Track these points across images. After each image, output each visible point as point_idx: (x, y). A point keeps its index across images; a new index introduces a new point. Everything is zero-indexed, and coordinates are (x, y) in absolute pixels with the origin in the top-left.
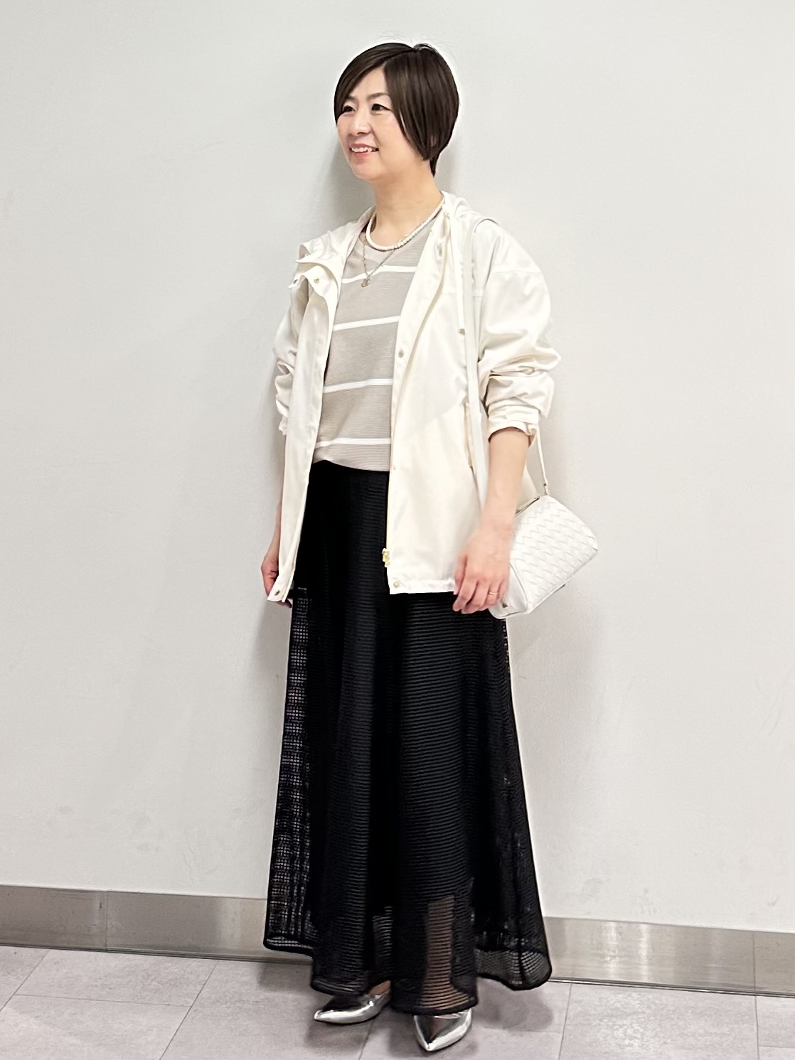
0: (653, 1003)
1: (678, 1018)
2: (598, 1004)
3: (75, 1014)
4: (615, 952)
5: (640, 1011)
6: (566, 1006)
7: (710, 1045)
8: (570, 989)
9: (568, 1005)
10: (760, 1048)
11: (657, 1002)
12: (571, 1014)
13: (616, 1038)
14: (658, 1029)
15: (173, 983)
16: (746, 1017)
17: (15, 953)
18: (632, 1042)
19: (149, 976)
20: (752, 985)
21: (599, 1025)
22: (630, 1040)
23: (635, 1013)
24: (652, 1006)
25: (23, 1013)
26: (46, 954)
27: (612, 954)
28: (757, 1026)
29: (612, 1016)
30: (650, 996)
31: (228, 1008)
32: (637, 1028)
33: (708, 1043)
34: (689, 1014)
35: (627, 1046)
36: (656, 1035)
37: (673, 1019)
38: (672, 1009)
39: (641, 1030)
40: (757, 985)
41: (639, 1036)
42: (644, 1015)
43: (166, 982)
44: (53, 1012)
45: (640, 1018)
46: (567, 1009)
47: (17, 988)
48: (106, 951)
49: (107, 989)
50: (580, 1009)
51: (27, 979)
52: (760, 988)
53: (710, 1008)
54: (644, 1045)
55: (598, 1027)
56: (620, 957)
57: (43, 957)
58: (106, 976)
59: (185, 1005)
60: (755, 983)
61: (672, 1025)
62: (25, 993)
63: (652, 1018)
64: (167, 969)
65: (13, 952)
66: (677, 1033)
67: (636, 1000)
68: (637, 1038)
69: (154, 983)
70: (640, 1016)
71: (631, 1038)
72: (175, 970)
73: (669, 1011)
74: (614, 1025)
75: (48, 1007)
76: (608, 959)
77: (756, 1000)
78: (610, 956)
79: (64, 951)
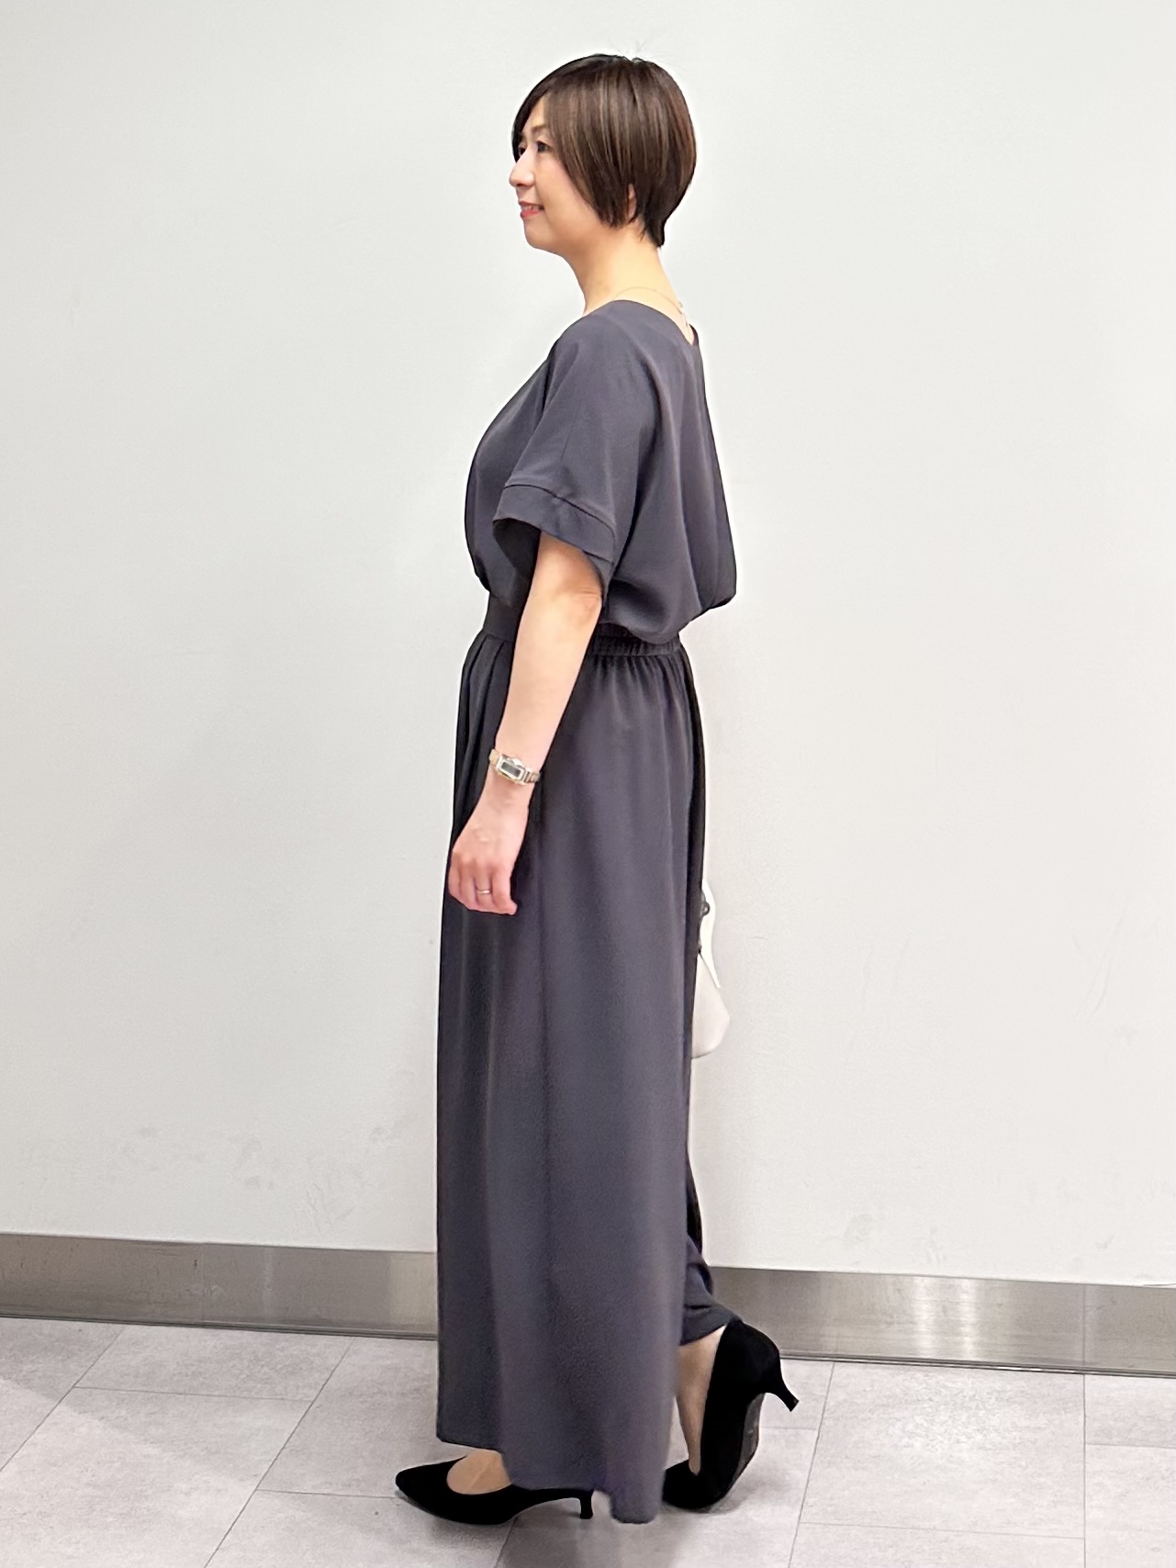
0: (945, 1387)
1: (977, 1406)
2: (868, 1389)
3: (155, 1413)
4: (892, 1317)
5: (926, 1398)
6: (825, 1394)
7: (1019, 1444)
8: (832, 1371)
9: (828, 1392)
10: (1087, 1446)
11: (949, 1385)
12: (831, 1403)
13: (892, 1436)
14: (950, 1422)
15: (290, 1369)
16: (1071, 1404)
17: (80, 1330)
18: (911, 1442)
19: (259, 1360)
20: (1080, 1360)
21: (870, 1419)
22: (909, 1438)
23: (919, 1401)
24: (942, 1390)
25: (85, 1412)
26: (121, 1331)
27: (889, 1319)
28: (1085, 1416)
29: (888, 1405)
30: (940, 1377)
31: (362, 1402)
32: (919, 1419)
33: (1017, 1441)
34: (993, 1401)
35: (905, 1446)
36: (946, 1432)
37: (970, 1408)
38: (971, 1393)
39: (925, 1424)
40: (1086, 1360)
41: (924, 1434)
42: (931, 1403)
43: (282, 1368)
44: (123, 1413)
45: (924, 1408)
46: (826, 1398)
47: (78, 1378)
48: (203, 1326)
49: (201, 1379)
50: (842, 1397)
51: (93, 1365)
52: (1091, 1363)
53: (1022, 1392)
54: (928, 1445)
55: (868, 1422)
56: (899, 1323)
57: (116, 1337)
58: (200, 1362)
59: (305, 1399)
60: (1084, 1356)
61: (969, 1417)
62: (89, 1384)
63: (942, 1407)
64: (283, 1349)
65: (77, 1328)
66: (975, 1428)
67: (921, 1384)
68: (920, 1436)
69: (265, 1369)
70: (925, 1405)
71: (912, 1435)
72: (295, 1353)
73: (965, 1397)
74: (890, 1418)
75: (118, 1404)
76: (883, 1326)
77: (1084, 1379)
78: (886, 1323)
79: (146, 1328)
